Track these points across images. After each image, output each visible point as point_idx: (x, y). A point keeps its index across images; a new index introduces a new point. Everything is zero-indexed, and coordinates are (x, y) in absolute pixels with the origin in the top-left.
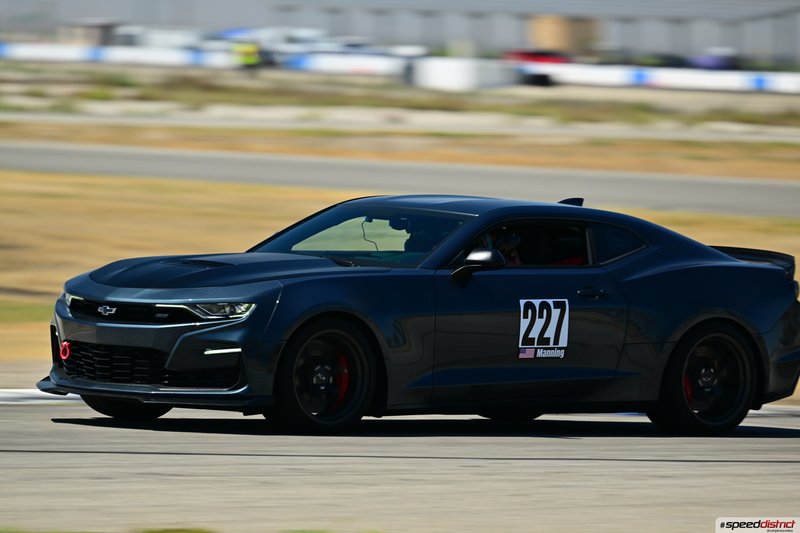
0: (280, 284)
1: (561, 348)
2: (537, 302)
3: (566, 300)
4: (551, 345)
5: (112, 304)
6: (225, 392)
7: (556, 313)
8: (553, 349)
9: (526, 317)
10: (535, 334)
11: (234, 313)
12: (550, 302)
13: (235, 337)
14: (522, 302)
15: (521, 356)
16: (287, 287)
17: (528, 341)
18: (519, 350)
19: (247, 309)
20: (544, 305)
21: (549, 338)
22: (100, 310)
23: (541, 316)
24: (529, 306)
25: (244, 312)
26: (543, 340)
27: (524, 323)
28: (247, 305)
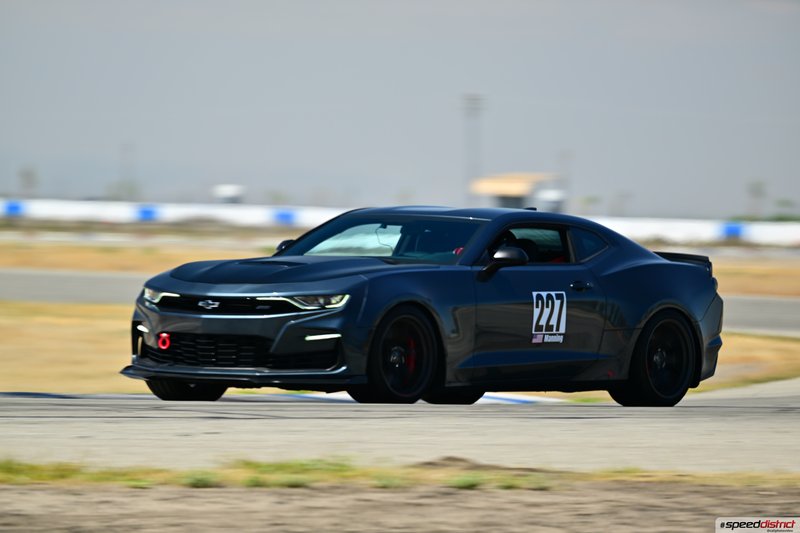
0: (364, 278)
1: (560, 334)
2: (544, 294)
3: (564, 293)
4: (554, 332)
5: (215, 299)
6: (328, 371)
7: (557, 303)
8: (555, 334)
9: (537, 307)
10: (543, 322)
11: (330, 303)
12: (553, 293)
13: (334, 324)
14: (535, 294)
15: (534, 341)
16: (372, 282)
17: (539, 328)
18: (532, 336)
19: (341, 300)
20: (549, 297)
21: (552, 326)
22: (200, 304)
23: (547, 307)
24: (539, 297)
25: (340, 303)
26: (549, 328)
27: (537, 312)
28: (340, 297)
